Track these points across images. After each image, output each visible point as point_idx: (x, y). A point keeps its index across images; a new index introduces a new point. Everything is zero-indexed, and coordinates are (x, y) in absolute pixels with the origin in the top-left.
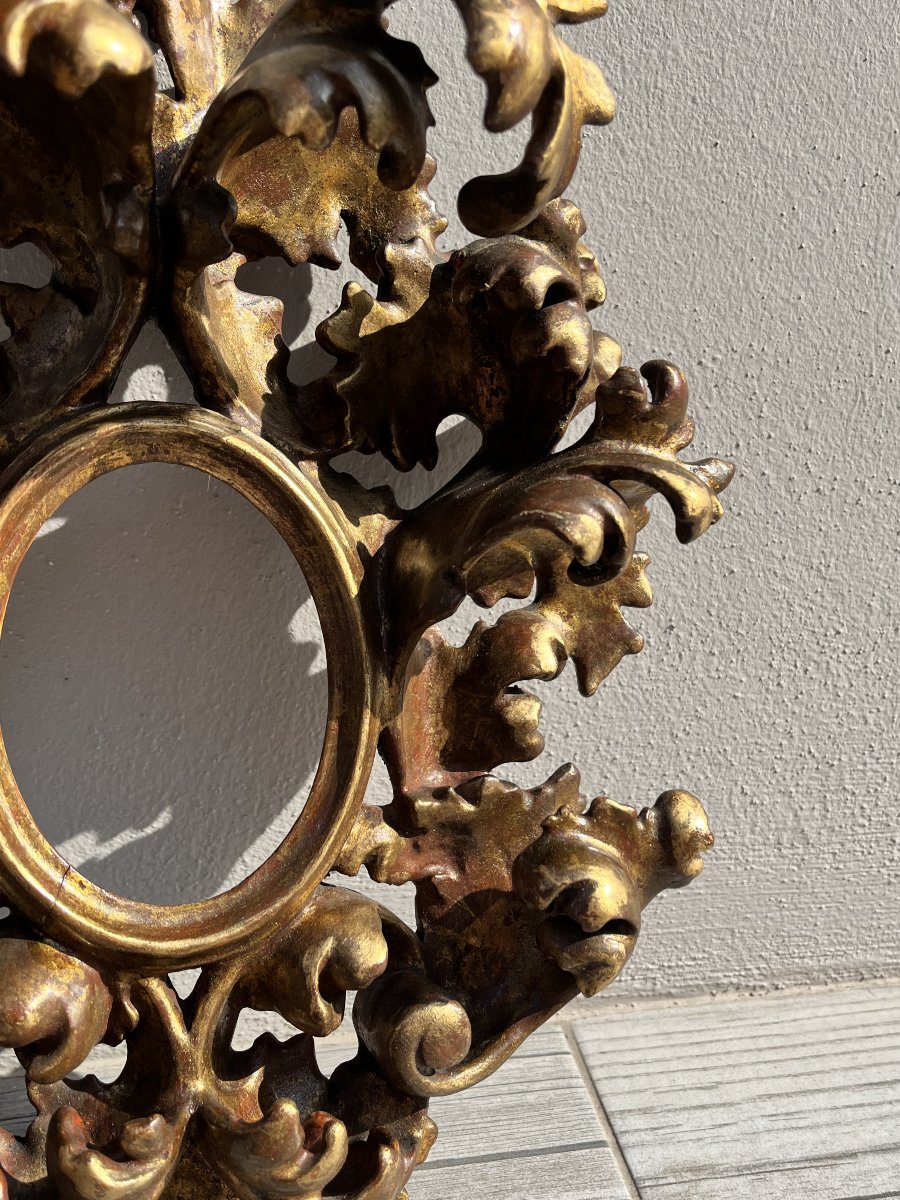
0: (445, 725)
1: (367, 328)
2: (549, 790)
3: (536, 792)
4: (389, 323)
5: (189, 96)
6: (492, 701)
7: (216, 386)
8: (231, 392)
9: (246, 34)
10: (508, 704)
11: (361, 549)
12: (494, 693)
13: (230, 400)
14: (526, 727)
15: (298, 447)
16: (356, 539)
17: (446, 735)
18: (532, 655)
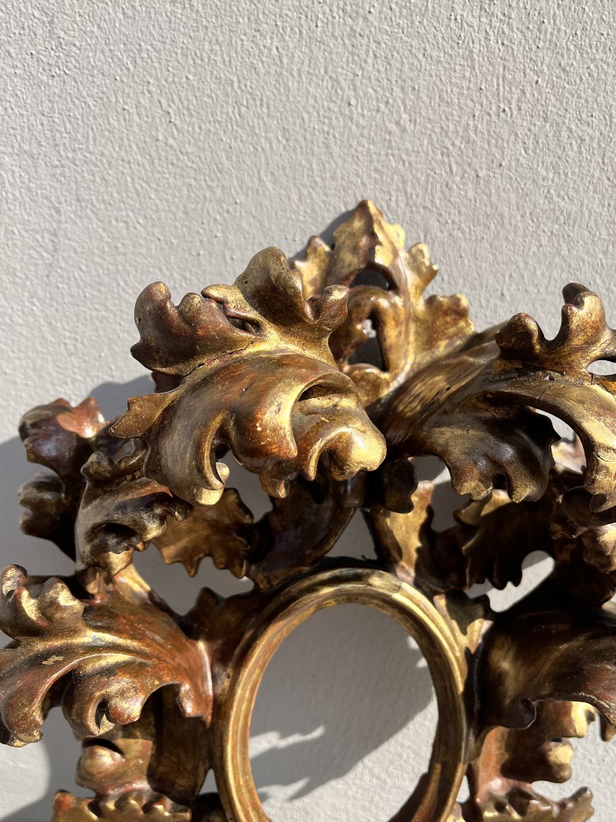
0: (507, 750)
1: (487, 509)
2: (570, 805)
3: (562, 805)
4: (501, 504)
5: (391, 369)
6: (540, 745)
7: (389, 554)
8: (398, 558)
9: (430, 321)
10: (550, 750)
11: (467, 651)
12: (541, 741)
13: (396, 562)
14: (561, 767)
15: (435, 588)
16: (464, 646)
17: (507, 756)
18: (571, 722)
